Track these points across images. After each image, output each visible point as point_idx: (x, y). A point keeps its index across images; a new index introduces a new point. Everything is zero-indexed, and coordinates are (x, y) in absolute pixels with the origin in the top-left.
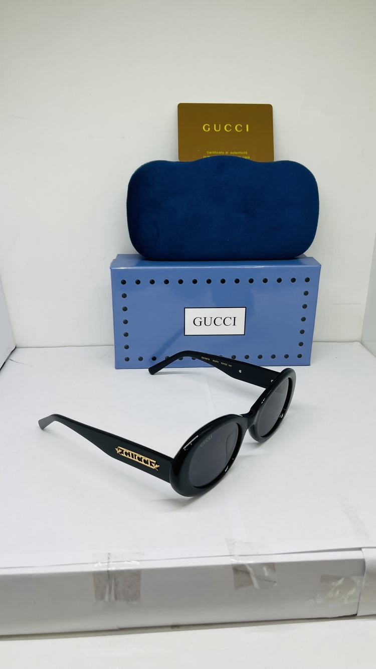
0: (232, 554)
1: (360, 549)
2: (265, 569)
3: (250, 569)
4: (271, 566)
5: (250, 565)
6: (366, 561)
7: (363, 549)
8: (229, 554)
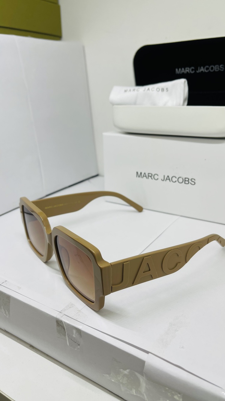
0: (61, 312)
1: (147, 352)
2: (74, 331)
3: (65, 327)
4: (79, 331)
6: (146, 364)
7: (150, 354)
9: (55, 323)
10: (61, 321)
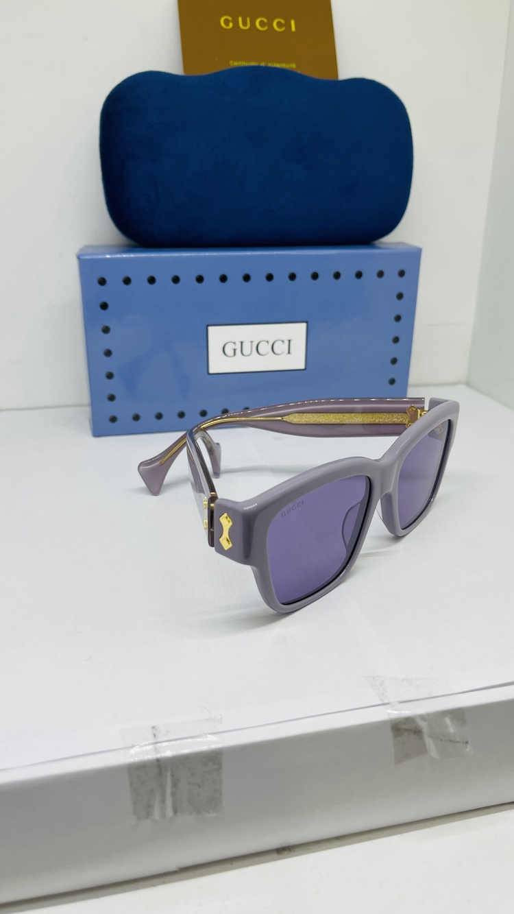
0: (386, 701)
2: (448, 721)
3: (423, 725)
4: (458, 715)
5: (422, 717)
8: (380, 702)
9: (390, 734)
10: (409, 720)
